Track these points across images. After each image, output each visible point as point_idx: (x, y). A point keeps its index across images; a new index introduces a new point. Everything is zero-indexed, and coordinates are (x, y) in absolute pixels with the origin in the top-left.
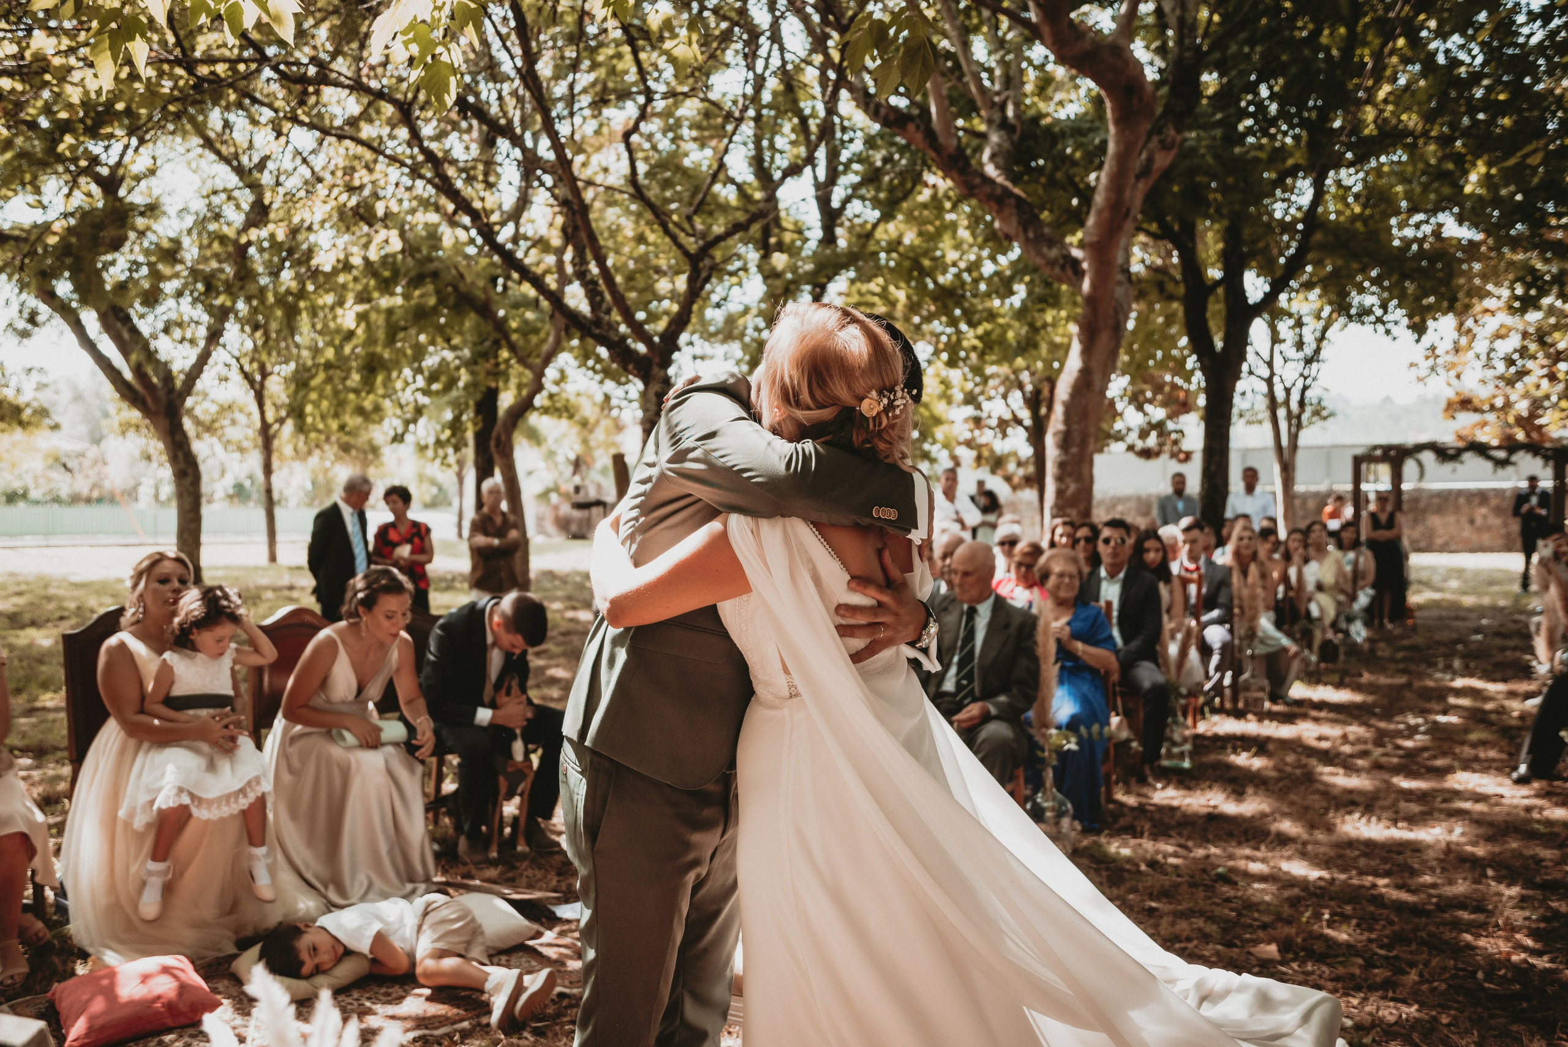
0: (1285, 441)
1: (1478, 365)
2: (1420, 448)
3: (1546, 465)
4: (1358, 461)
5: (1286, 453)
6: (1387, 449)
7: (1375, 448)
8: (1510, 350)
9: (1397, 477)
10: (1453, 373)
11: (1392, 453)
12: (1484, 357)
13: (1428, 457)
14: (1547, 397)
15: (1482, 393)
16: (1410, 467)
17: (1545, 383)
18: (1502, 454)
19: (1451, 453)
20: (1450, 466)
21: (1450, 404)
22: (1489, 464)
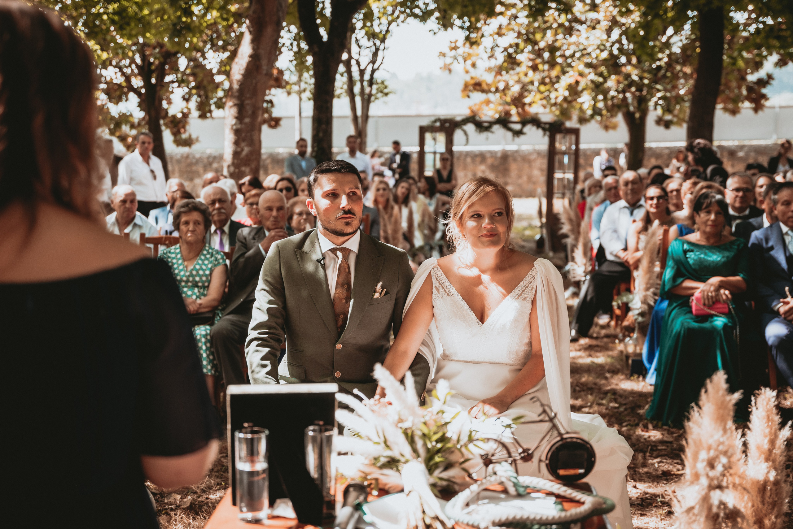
0: (359, 112)
1: (485, 56)
2: (466, 121)
3: (544, 134)
4: (423, 130)
5: (360, 120)
6: (443, 122)
7: (435, 121)
8: (507, 45)
9: (450, 142)
10: (469, 62)
11: (447, 125)
12: (489, 50)
13: (470, 128)
14: (532, 83)
15: (488, 78)
16: (458, 135)
17: (531, 73)
18: (517, 127)
19: (486, 124)
20: (485, 135)
21: (466, 86)
22: (509, 134)
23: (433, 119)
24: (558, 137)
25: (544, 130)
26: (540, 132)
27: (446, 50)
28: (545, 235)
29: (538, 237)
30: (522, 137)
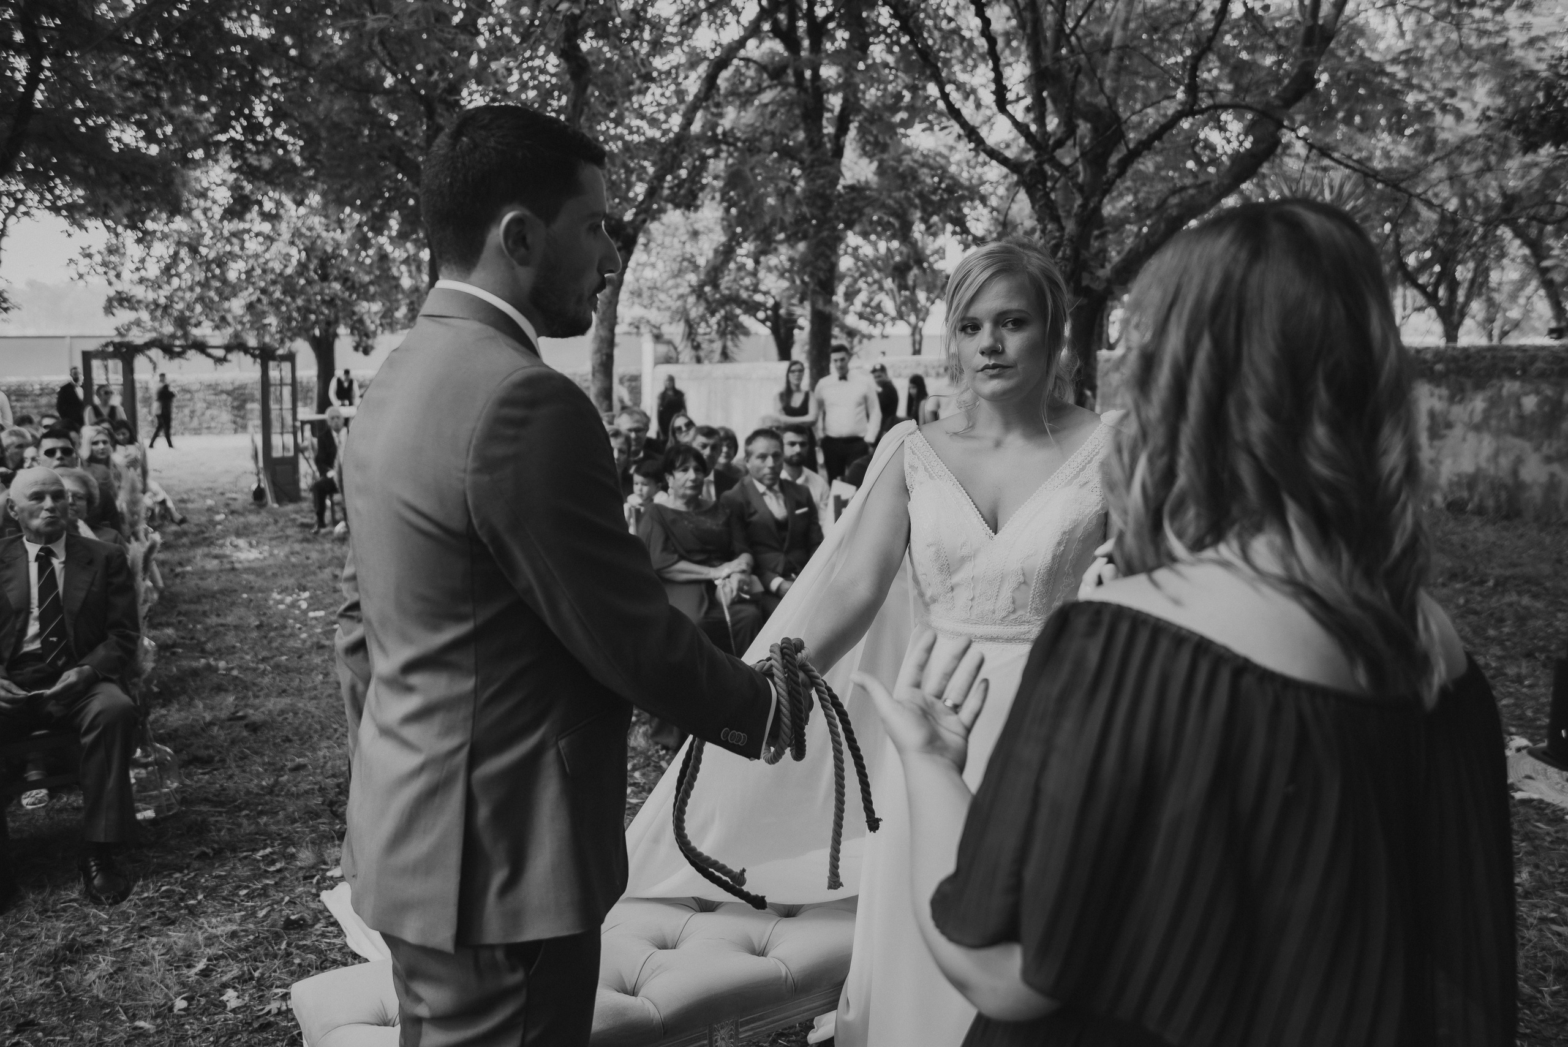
2: (150, 345)
3: (254, 362)
4: (87, 357)
6: (118, 346)
7: (107, 345)
9: (129, 371)
10: (112, 273)
11: (123, 350)
13: (155, 353)
15: (141, 292)
16: (140, 363)
18: (220, 353)
19: (177, 350)
20: (177, 362)
21: (110, 300)
22: (210, 361)
23: (103, 341)
24: (272, 364)
25: (254, 356)
26: (249, 359)
27: (77, 256)
28: (264, 484)
29: (254, 487)
30: (226, 364)
